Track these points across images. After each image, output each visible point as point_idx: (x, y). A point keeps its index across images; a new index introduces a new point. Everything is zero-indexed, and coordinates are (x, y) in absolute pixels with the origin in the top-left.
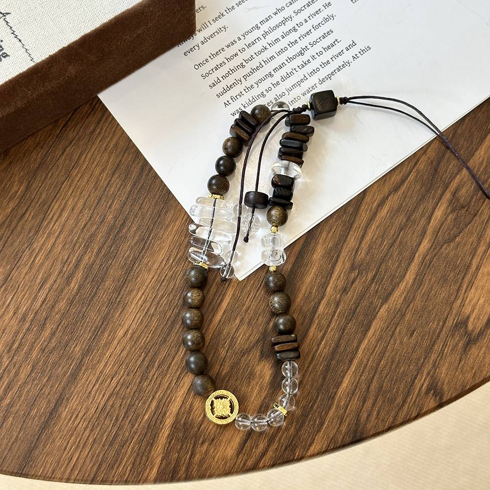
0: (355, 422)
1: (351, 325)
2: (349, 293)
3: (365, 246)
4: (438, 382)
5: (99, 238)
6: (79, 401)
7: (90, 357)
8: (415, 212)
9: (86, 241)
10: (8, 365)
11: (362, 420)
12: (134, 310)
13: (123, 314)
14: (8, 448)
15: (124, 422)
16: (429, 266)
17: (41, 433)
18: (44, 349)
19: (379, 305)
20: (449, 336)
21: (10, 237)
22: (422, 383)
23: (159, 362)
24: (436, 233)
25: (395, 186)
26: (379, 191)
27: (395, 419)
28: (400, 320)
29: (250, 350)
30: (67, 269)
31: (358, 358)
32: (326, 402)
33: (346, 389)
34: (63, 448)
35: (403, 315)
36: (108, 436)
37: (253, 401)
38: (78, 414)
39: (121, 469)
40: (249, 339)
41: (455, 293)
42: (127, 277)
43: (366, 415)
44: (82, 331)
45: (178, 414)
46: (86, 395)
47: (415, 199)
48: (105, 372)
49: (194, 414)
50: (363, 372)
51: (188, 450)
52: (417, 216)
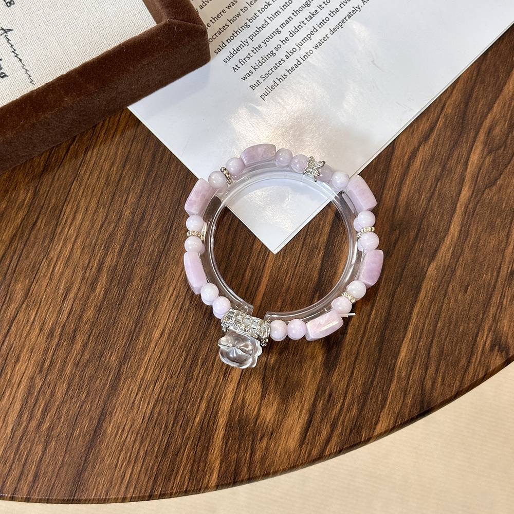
0: (420, 392)
1: (400, 290)
2: (393, 255)
3: (402, 203)
4: (501, 337)
5: (119, 235)
6: (124, 413)
7: (128, 364)
8: (450, 160)
9: (105, 242)
10: (42, 385)
11: (427, 388)
12: (167, 307)
13: (156, 313)
14: (55, 474)
15: (174, 428)
16: (473, 214)
17: (88, 453)
19: (426, 264)
20: (505, 286)
22: (484, 340)
23: (202, 359)
24: (475, 179)
25: (424, 135)
26: (408, 143)
27: (461, 382)
28: (451, 276)
30: (89, 274)
31: (413, 324)
32: (387, 375)
33: (405, 359)
34: (114, 466)
35: (453, 272)
36: (160, 446)
37: (309, 385)
38: (124, 428)
39: (178, 480)
41: (505, 239)
42: (155, 273)
43: (430, 383)
44: (116, 338)
45: (231, 411)
46: (130, 406)
47: (447, 146)
48: (146, 377)
49: (247, 409)
50: (420, 338)
51: (247, 448)
52: (452, 164)
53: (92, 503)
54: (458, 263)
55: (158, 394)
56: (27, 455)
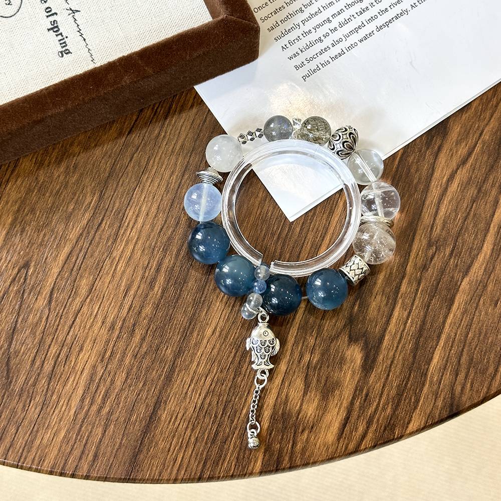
0: (450, 396)
1: (435, 301)
2: (430, 269)
3: (439, 222)
5: (177, 240)
6: (177, 402)
7: (182, 358)
8: (486, 183)
9: (163, 245)
10: (103, 374)
11: (457, 393)
12: (219, 308)
13: (209, 312)
14: (113, 455)
15: (223, 418)
17: (143, 437)
18: (137, 354)
19: (460, 279)
21: (90, 248)
25: (462, 160)
26: (447, 166)
27: (489, 389)
28: (483, 291)
29: (338, 336)
30: (149, 274)
31: (446, 333)
32: (420, 379)
33: (437, 365)
34: (167, 450)
35: (485, 286)
36: (209, 433)
37: (347, 385)
38: (177, 415)
39: (226, 465)
40: (335, 325)
42: (209, 275)
43: (460, 388)
44: (171, 333)
45: (275, 405)
46: (183, 395)
47: (484, 170)
48: (198, 371)
49: (290, 404)
50: (452, 347)
51: (290, 440)
52: (487, 187)
53: (146, 483)
54: (490, 280)
55: (208, 386)
56: (88, 437)
